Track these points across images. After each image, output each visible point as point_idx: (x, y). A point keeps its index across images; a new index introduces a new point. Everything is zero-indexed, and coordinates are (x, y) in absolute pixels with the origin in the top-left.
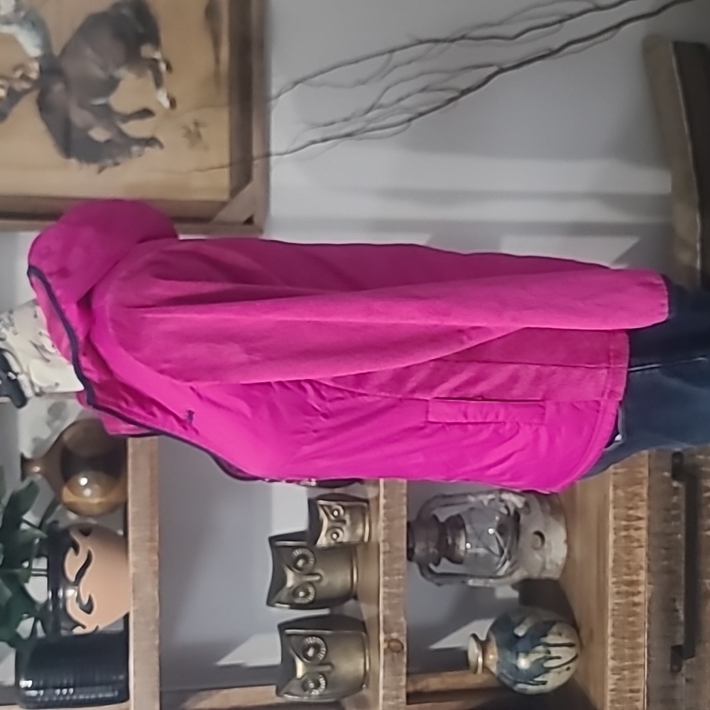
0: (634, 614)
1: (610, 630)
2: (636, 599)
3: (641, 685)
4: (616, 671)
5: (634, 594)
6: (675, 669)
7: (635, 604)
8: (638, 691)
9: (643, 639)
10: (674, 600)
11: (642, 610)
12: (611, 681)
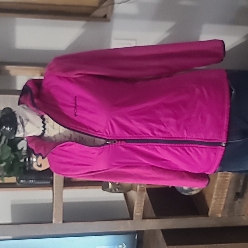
0: (225, 183)
1: (216, 187)
2: (227, 178)
3: (223, 203)
4: (215, 199)
5: (226, 177)
6: (235, 200)
7: (226, 180)
8: (221, 205)
9: (226, 190)
10: (240, 179)
11: (228, 182)
12: (213, 201)
